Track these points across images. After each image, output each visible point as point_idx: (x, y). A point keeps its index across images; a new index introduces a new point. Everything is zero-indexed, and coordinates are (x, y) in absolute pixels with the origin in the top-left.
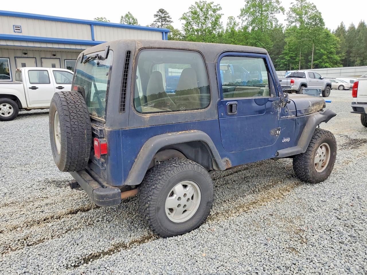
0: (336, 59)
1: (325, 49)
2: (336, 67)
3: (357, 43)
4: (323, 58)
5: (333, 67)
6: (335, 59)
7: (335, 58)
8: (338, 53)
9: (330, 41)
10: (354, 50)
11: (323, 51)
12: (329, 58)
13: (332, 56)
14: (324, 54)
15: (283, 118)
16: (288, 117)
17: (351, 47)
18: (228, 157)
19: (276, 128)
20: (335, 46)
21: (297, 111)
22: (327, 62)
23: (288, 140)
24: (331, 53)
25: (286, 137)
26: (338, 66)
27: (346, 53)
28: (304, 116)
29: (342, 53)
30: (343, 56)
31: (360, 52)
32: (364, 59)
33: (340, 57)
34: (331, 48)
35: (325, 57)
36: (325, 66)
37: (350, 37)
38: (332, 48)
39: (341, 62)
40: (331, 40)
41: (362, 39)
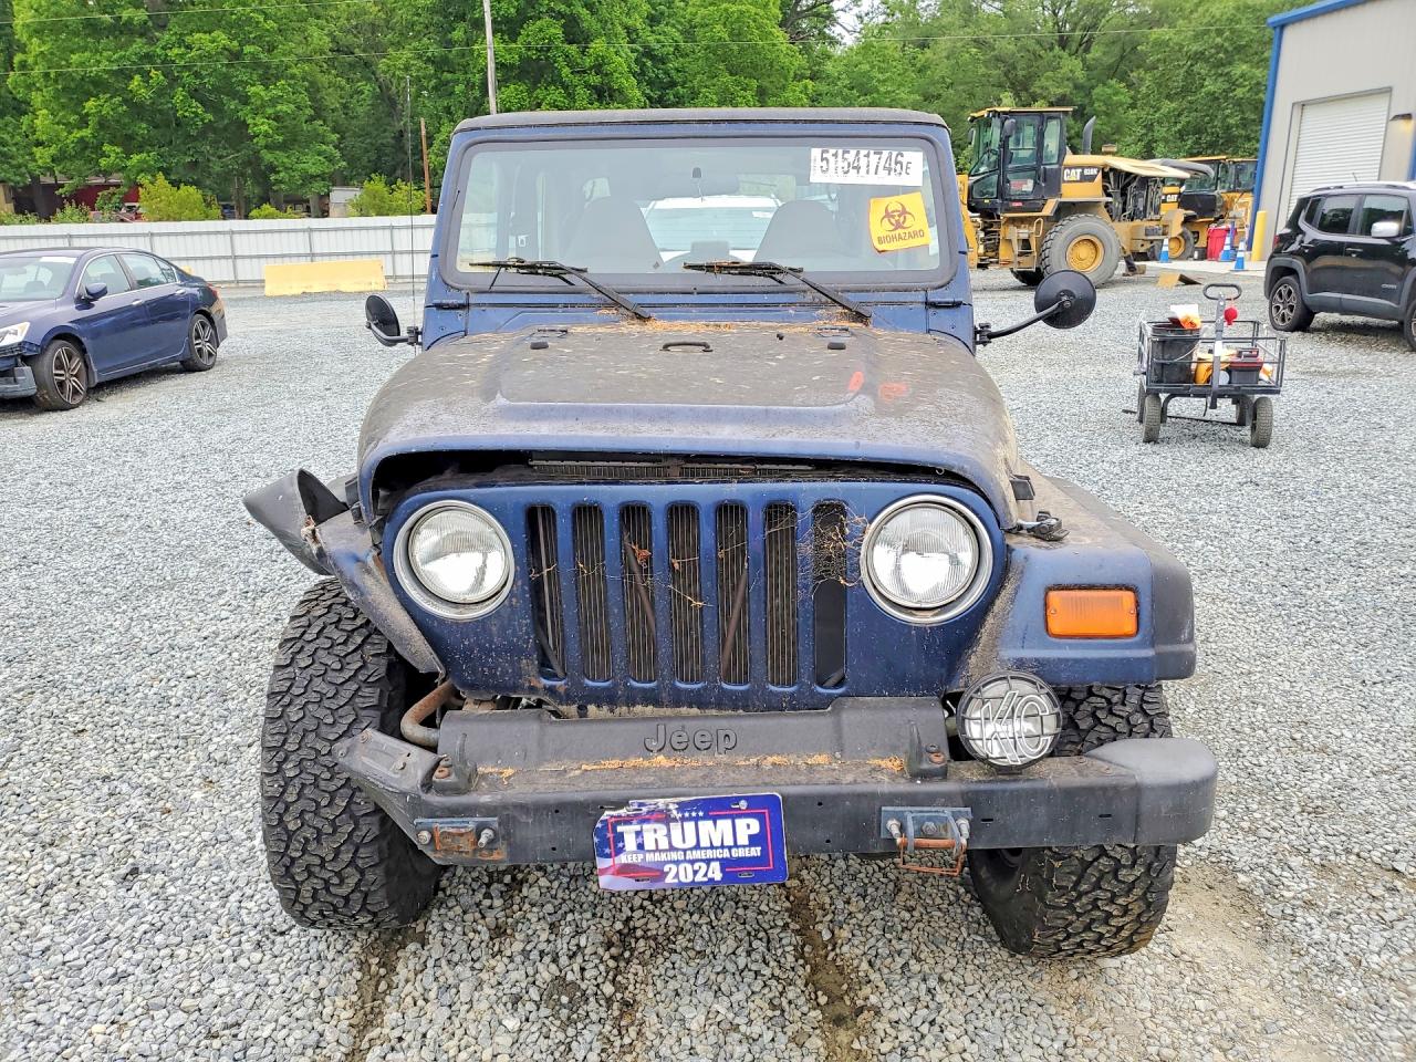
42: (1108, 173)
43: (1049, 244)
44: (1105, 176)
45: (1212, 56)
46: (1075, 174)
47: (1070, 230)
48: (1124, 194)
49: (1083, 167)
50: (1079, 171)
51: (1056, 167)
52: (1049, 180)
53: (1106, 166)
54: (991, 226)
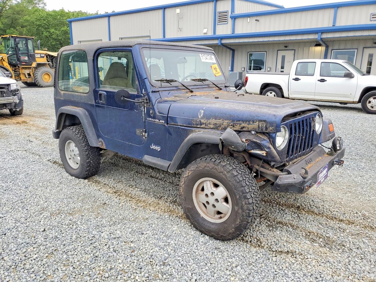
15: (149, 120)
16: (155, 121)
18: (102, 139)
19: (142, 129)
21: (168, 117)
23: (158, 148)
25: (156, 144)
28: (179, 126)
42: (48, 56)
43: (36, 75)
44: (47, 56)
45: (44, 26)
46: (39, 56)
47: (41, 71)
48: (52, 62)
49: (40, 54)
50: (39, 55)
51: (33, 53)
52: (32, 57)
53: (47, 54)
54: (16, 69)
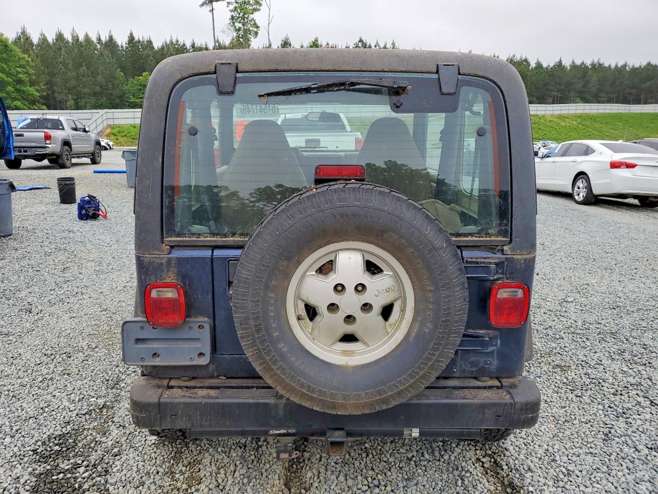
0: (33, 94)
1: (8, 74)
2: (35, 109)
3: (61, 69)
4: (8, 89)
5: (30, 109)
6: (29, 94)
7: (31, 93)
8: (32, 84)
9: (13, 58)
10: (58, 80)
11: (4, 77)
12: (17, 90)
13: (22, 88)
14: (8, 84)
17: (52, 75)
20: (25, 70)
22: (15, 99)
24: (20, 82)
26: (39, 107)
27: (46, 84)
29: (41, 84)
30: (43, 90)
31: (70, 85)
32: (78, 98)
33: (38, 91)
34: (18, 73)
35: (10, 88)
36: (16, 106)
37: (45, 56)
38: (20, 73)
39: (42, 101)
40: (15, 57)
41: (68, 64)
